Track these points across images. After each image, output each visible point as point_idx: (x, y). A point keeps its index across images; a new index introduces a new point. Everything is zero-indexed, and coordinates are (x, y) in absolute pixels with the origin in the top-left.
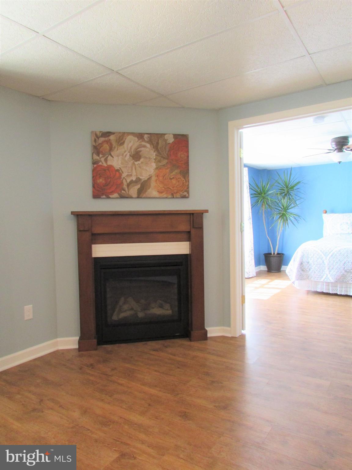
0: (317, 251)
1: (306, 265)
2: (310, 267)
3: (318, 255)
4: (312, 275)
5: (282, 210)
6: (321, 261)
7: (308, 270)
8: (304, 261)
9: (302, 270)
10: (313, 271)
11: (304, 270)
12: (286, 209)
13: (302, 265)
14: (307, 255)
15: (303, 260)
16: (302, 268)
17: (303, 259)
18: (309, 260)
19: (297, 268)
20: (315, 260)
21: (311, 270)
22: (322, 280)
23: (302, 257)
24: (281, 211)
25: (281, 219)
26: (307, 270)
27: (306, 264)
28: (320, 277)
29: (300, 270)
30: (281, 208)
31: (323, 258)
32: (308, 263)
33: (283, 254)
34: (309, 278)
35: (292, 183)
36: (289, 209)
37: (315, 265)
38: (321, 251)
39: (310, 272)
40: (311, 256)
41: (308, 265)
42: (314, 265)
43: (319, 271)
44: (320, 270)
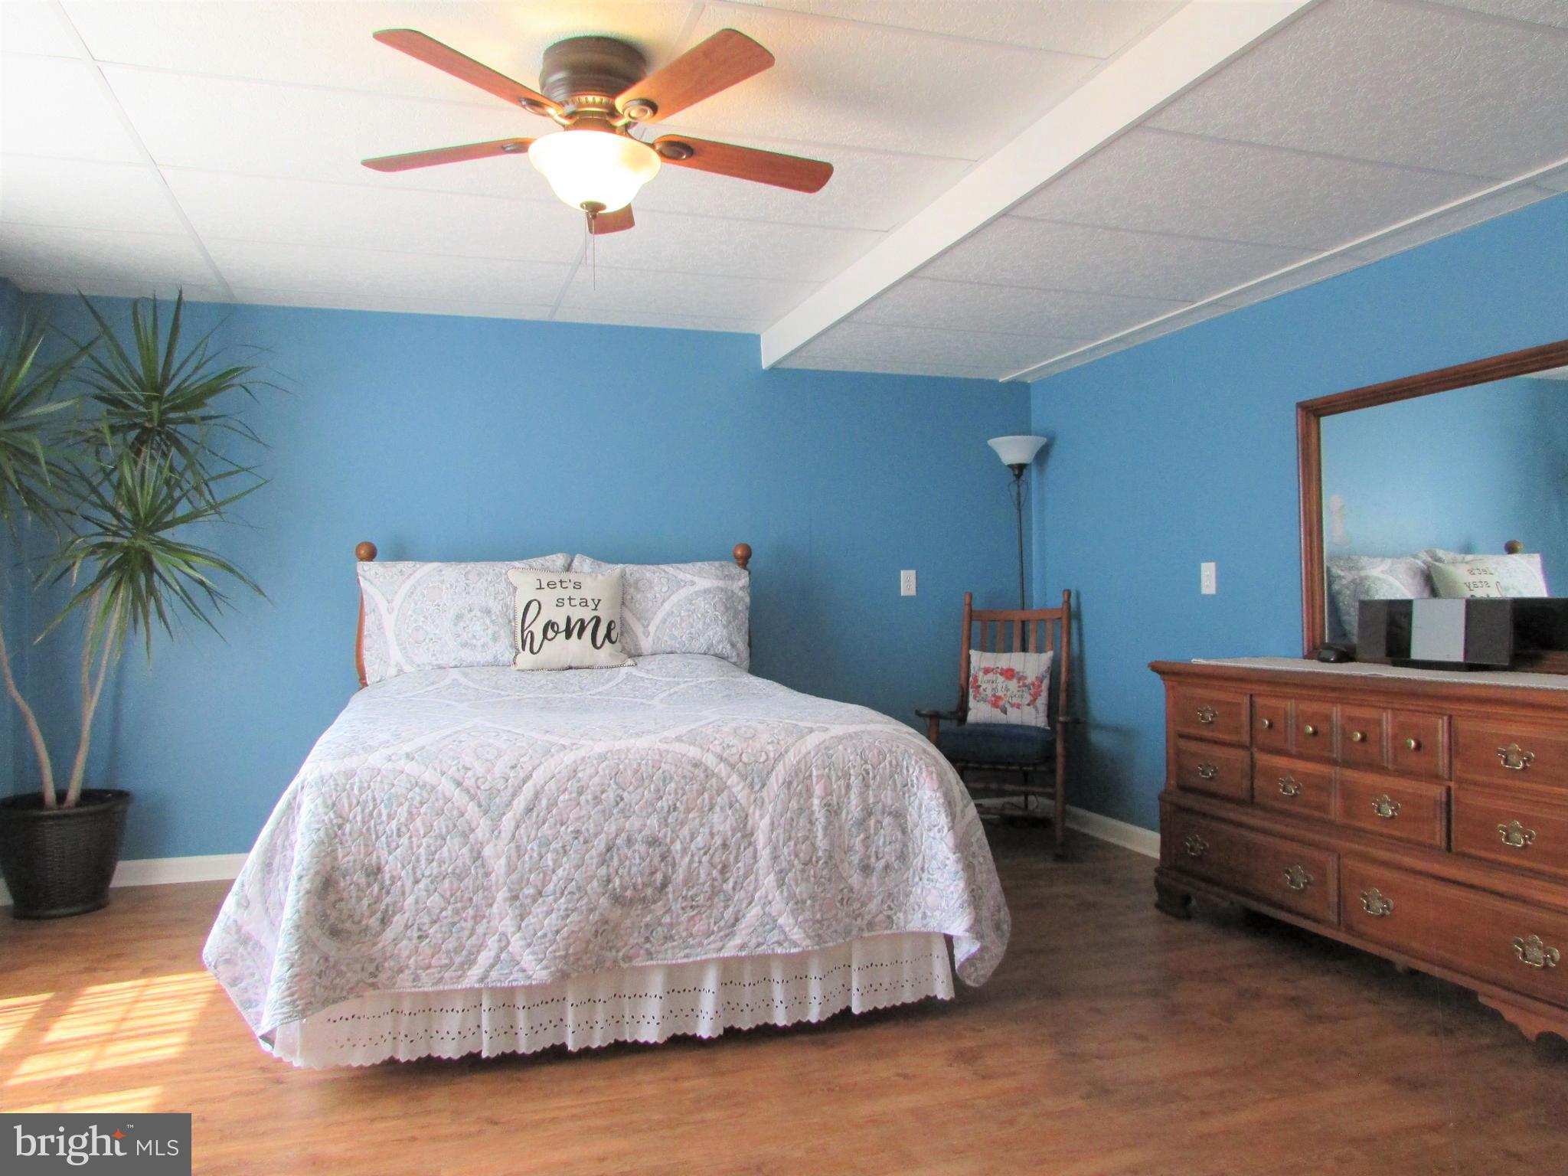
0: (433, 788)
1: (359, 889)
2: (388, 900)
3: (440, 813)
4: (405, 953)
5: (126, 528)
6: (465, 850)
7: (374, 922)
8: (345, 861)
9: (335, 933)
10: (407, 927)
11: (348, 925)
12: (153, 520)
13: (332, 897)
14: (364, 822)
15: (336, 859)
16: (334, 914)
17: (340, 853)
18: (384, 853)
19: (297, 927)
20: (422, 850)
21: (399, 920)
22: (472, 978)
23: (331, 839)
24: (115, 534)
25: (109, 583)
26: (367, 928)
27: (363, 881)
28: (458, 960)
29: (316, 933)
30: (118, 516)
31: (472, 830)
32: (375, 872)
33: (122, 796)
34: (383, 977)
35: (186, 375)
36: (169, 525)
37: (422, 885)
38: (459, 784)
39: (390, 933)
40: (394, 824)
41: (376, 888)
42: (417, 882)
43: (454, 924)
44: (456, 912)
